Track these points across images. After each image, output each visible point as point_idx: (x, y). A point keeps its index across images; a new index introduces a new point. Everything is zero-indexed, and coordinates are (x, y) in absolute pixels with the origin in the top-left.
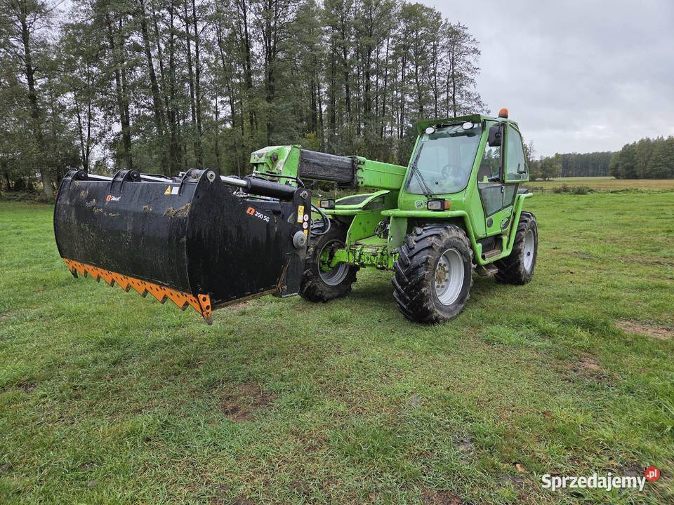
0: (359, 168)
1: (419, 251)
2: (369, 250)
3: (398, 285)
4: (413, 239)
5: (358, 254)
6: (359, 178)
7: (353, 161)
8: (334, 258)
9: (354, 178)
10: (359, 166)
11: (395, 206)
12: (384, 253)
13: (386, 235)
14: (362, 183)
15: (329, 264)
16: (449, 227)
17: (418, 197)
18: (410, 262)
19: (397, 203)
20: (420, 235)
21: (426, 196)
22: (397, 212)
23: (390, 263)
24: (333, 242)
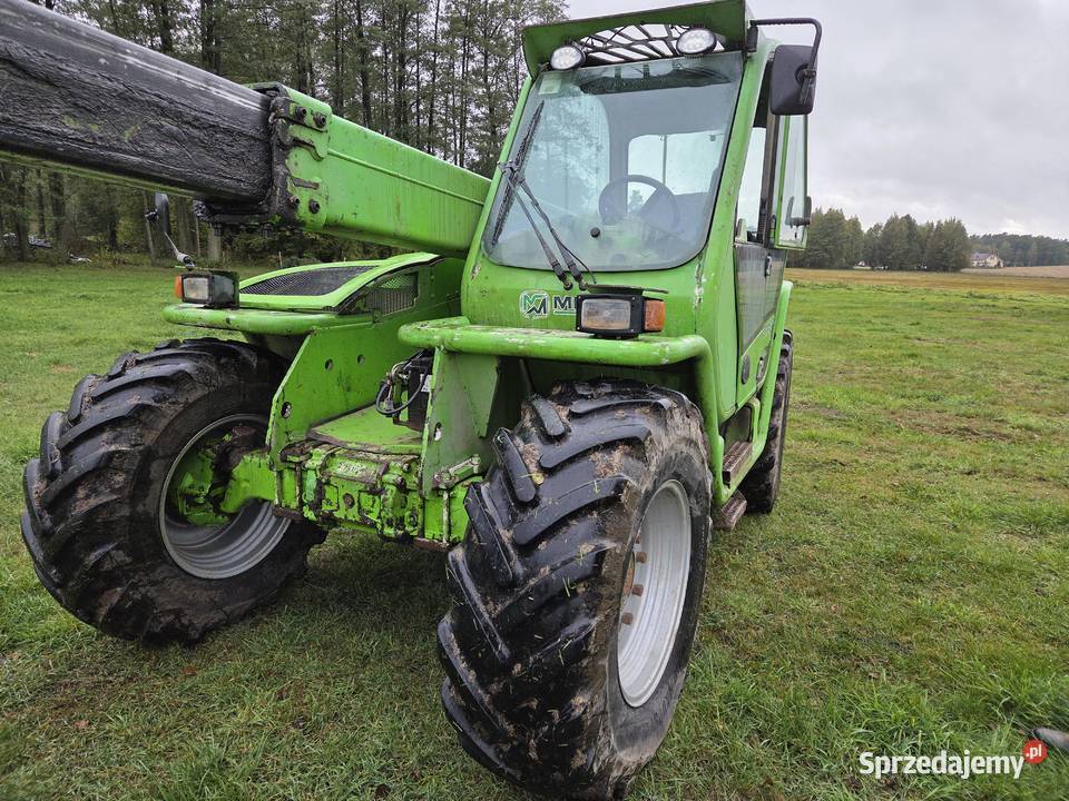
0: (298, 143)
1: (563, 522)
2: (353, 468)
3: (461, 666)
4: (529, 454)
5: (311, 481)
6: (299, 183)
7: (267, 106)
8: (232, 483)
9: (271, 181)
10: (298, 132)
11: (450, 306)
12: (410, 485)
13: (418, 418)
14: (314, 208)
15: (216, 501)
16: (665, 402)
17: (531, 278)
18: (520, 569)
19: (459, 296)
20: (560, 438)
21: (562, 277)
22: (458, 332)
23: (431, 519)
24: (226, 429)
